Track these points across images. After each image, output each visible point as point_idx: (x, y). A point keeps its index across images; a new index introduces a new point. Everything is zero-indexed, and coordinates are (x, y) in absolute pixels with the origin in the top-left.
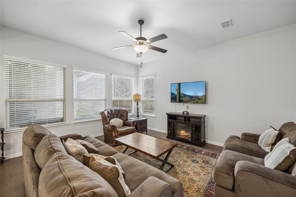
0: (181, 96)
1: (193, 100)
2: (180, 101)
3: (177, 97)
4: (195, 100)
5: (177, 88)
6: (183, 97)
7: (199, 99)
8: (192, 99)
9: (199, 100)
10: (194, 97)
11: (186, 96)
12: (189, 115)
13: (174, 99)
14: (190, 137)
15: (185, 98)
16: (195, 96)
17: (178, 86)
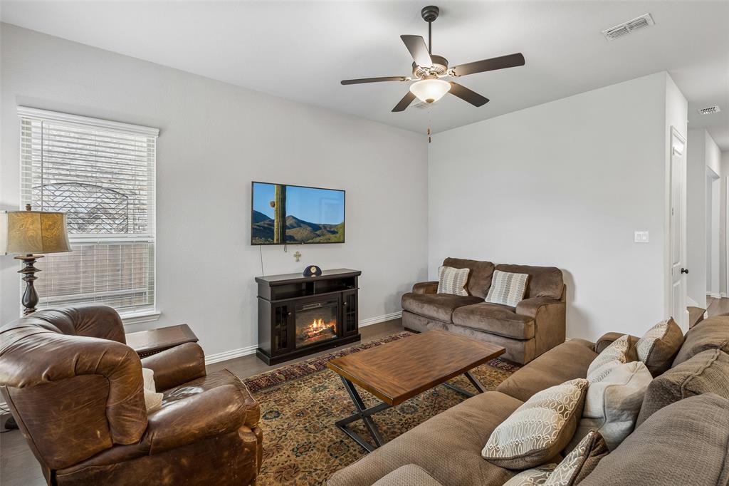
0: (288, 224)
1: (319, 236)
2: (285, 240)
3: (276, 228)
4: (323, 235)
5: (274, 199)
6: (294, 227)
7: (334, 232)
8: (318, 232)
9: (332, 235)
10: (320, 229)
11: (302, 225)
12: (322, 275)
13: (262, 232)
14: (335, 329)
15: (298, 229)
16: (325, 226)
17: (277, 194)
